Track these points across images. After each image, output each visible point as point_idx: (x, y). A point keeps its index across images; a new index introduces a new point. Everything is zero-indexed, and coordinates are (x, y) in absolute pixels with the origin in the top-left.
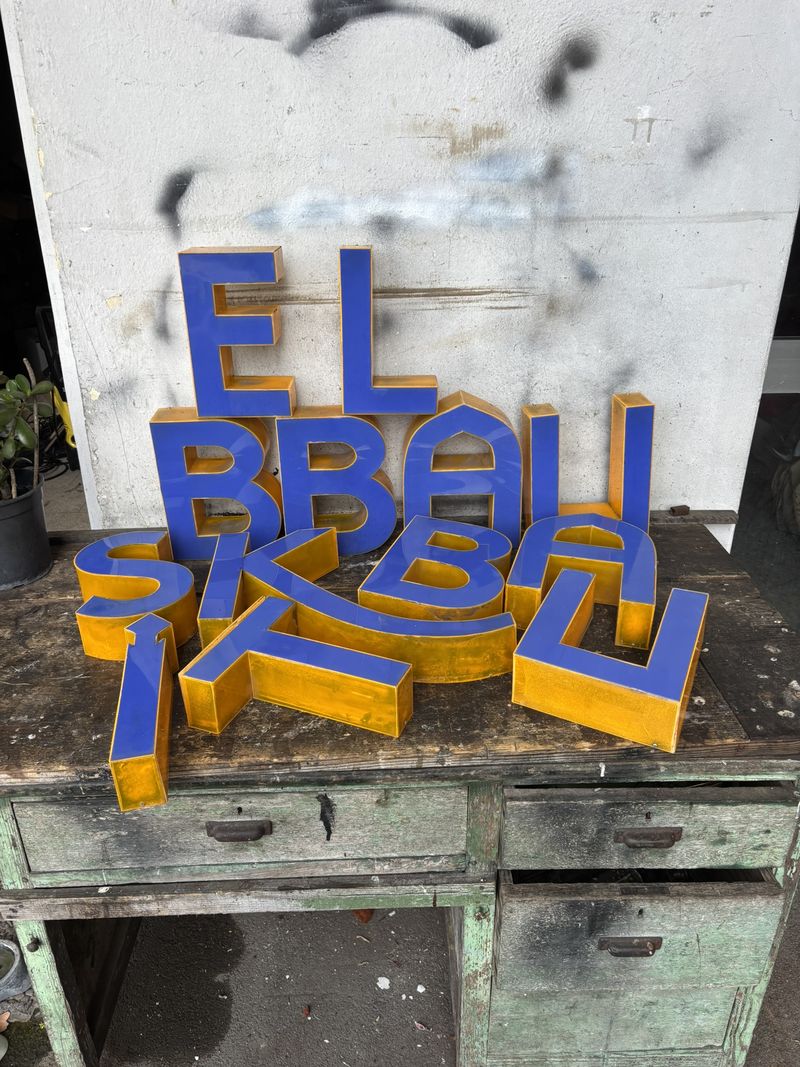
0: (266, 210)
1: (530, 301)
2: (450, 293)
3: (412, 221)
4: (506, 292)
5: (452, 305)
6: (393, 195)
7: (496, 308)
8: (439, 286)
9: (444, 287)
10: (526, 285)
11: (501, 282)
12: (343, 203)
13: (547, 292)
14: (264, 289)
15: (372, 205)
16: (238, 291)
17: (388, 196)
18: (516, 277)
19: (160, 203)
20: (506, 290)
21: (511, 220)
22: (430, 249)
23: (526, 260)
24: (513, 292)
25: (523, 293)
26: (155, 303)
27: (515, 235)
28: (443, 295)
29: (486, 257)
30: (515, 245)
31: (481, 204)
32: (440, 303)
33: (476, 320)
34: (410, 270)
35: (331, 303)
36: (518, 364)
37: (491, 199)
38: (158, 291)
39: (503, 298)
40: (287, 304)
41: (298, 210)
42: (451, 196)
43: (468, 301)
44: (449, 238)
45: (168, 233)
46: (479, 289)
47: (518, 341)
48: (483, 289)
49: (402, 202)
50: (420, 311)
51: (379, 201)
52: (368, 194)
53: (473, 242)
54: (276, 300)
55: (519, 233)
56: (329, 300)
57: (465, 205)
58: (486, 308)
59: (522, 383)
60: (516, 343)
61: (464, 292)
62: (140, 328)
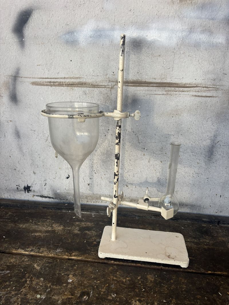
0: (71, 32)
1: (219, 93)
2: (171, 85)
3: (153, 42)
4: (205, 87)
5: (172, 93)
6: (143, 26)
7: (198, 96)
8: (165, 81)
9: (168, 82)
10: (218, 84)
11: (203, 81)
12: (113, 29)
14: (67, 78)
15: (130, 31)
16: (54, 78)
17: (140, 26)
18: (212, 79)
19: (14, 27)
20: (205, 86)
21: (213, 43)
22: (162, 59)
23: (220, 68)
24: (209, 88)
25: (215, 88)
26: (10, 82)
27: (214, 53)
28: (167, 87)
29: (195, 65)
30: (214, 59)
31: (195, 33)
32: (166, 91)
33: (186, 102)
34: (149, 71)
35: (104, 88)
36: (209, 130)
37: (202, 30)
38: (12, 76)
39: (203, 91)
40: (79, 87)
41: (88, 33)
42: (178, 28)
43: (182, 91)
44: (174, 53)
45: (18, 44)
46: (189, 84)
47: (210, 116)
48: (191, 85)
49: (148, 30)
50: (153, 95)
51: (135, 30)
52: (128, 24)
53: (188, 56)
54: (74, 84)
55: (217, 52)
56: (102, 86)
57: (186, 33)
58: (193, 96)
59: (209, 141)
60: (209, 117)
61: (180, 86)
62: (2, 95)
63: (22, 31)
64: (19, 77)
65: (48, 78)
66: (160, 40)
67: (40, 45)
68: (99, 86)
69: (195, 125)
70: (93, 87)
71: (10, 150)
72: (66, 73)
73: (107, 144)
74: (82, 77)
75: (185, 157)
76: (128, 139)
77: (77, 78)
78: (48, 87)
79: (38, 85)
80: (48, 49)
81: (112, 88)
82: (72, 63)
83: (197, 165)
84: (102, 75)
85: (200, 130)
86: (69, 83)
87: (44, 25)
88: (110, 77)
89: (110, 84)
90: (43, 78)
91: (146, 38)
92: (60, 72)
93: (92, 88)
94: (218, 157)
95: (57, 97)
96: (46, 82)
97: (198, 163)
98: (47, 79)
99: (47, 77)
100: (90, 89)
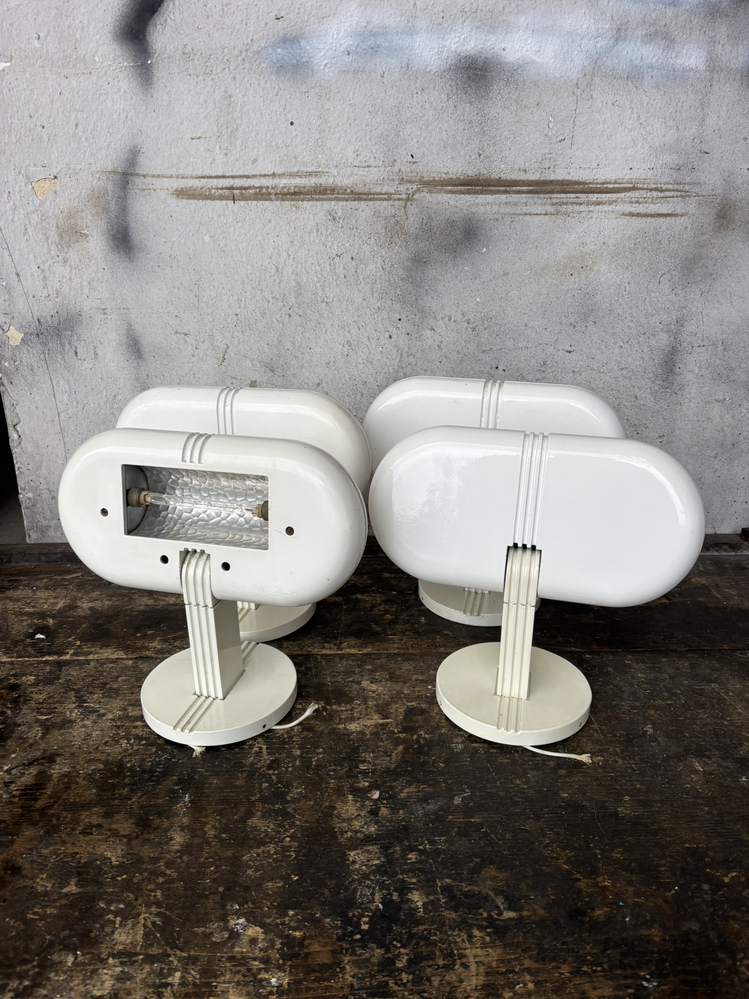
0: (290, 40)
1: (691, 205)
2: (568, 188)
3: (521, 66)
4: (656, 189)
5: (570, 208)
6: (493, 21)
7: (638, 215)
8: (552, 177)
9: (560, 178)
10: (688, 179)
11: (650, 172)
12: (411, 31)
13: (719, 191)
14: (282, 175)
15: (458, 37)
16: (241, 177)
17: (485, 22)
18: (673, 166)
19: (120, 24)
20: (655, 186)
21: (674, 71)
22: (544, 114)
23: (692, 138)
24: (666, 190)
25: (681, 191)
26: (110, 193)
27: (678, 97)
28: (558, 192)
29: (630, 131)
30: (676, 112)
31: (630, 42)
32: (553, 204)
33: (606, 233)
34: (510, 149)
35: (385, 199)
36: (663, 306)
37: (646, 35)
38: (114, 172)
39: (650, 199)
40: (316, 200)
41: (341, 42)
42: (585, 26)
43: (596, 202)
44: (575, 98)
45: (132, 75)
46: (615, 183)
47: (666, 269)
48: (621, 184)
49: (507, 33)
50: (521, 217)
51: (471, 31)
52: (453, 17)
53: (613, 104)
54: (300, 193)
55: (685, 92)
56: (382, 194)
57: (605, 42)
58: (623, 214)
59: (665, 335)
60: (663, 272)
61: (591, 188)
62: (86, 232)
63: (144, 36)
64: (137, 174)
65: (224, 177)
66: (539, 60)
67: (201, 78)
68: (374, 194)
69: (629, 293)
70: (355, 200)
71: (111, 397)
72: (278, 159)
73: (396, 362)
74: (325, 170)
75: (603, 384)
76: (454, 344)
77: (310, 174)
78: (224, 202)
79: (194, 199)
80: (223, 89)
81: (408, 200)
82: (296, 130)
83: (633, 403)
84: (381, 163)
85: (642, 308)
86: (285, 190)
87: (211, 19)
88: (403, 169)
89: (402, 188)
90: (211, 177)
91: (502, 56)
92: (261, 159)
93: (353, 203)
94: (687, 378)
95: (252, 232)
96: (218, 189)
97: (636, 397)
98: (221, 180)
99: (220, 174)
100: (346, 205)
